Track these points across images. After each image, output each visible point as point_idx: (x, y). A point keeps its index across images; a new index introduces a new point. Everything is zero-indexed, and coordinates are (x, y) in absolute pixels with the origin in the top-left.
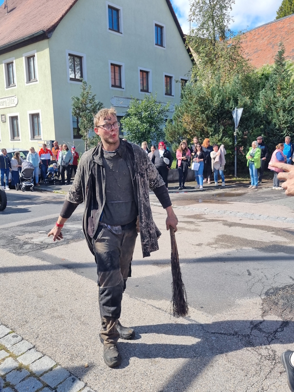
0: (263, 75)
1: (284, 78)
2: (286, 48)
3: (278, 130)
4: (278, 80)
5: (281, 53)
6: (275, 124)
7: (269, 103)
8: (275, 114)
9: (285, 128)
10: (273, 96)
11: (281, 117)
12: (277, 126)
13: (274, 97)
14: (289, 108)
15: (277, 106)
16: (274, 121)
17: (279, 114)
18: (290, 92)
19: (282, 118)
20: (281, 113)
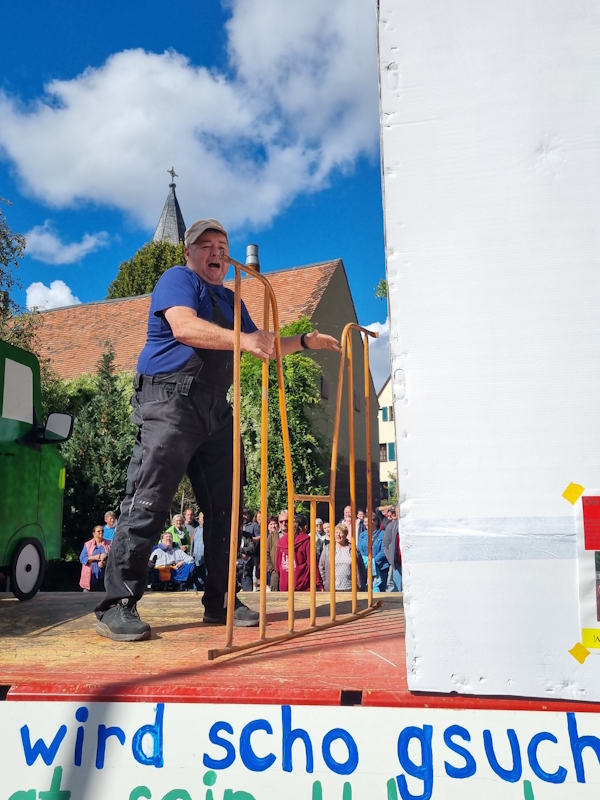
0: (80, 391)
1: (114, 402)
2: (118, 351)
3: (102, 499)
4: (105, 403)
5: (108, 358)
6: (96, 486)
7: (85, 445)
8: (97, 467)
9: (116, 495)
10: (92, 434)
11: (108, 474)
12: (101, 491)
13: (96, 435)
14: (122, 458)
15: (101, 452)
16: (95, 480)
17: (105, 467)
18: (126, 429)
19: (111, 477)
20: (108, 467)
